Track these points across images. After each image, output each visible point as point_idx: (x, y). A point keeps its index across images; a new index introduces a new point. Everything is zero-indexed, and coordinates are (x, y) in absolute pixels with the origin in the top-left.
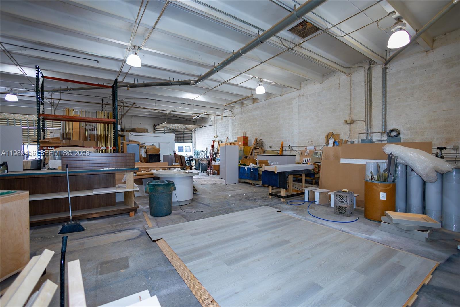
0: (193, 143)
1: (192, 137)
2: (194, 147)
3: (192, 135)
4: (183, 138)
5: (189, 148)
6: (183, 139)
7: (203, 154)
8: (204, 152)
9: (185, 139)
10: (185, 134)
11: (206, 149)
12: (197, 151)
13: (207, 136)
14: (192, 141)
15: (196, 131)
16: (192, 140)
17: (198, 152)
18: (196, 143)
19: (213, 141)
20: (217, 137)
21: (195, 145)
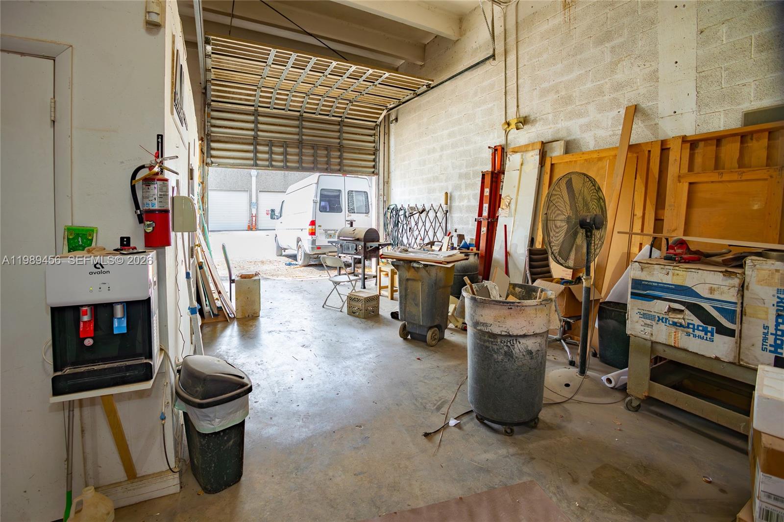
0: (378, 174)
1: (375, 152)
2: (381, 192)
3: (374, 142)
4: (339, 150)
5: (362, 198)
6: (340, 157)
7: (428, 224)
8: (432, 215)
9: (346, 155)
10: (346, 136)
11: (443, 202)
12: (397, 211)
13: (450, 135)
14: (374, 167)
15: (392, 126)
16: (374, 160)
17: (402, 213)
18: (392, 175)
19: (491, 151)
20: (524, 121)
21: (387, 183)
